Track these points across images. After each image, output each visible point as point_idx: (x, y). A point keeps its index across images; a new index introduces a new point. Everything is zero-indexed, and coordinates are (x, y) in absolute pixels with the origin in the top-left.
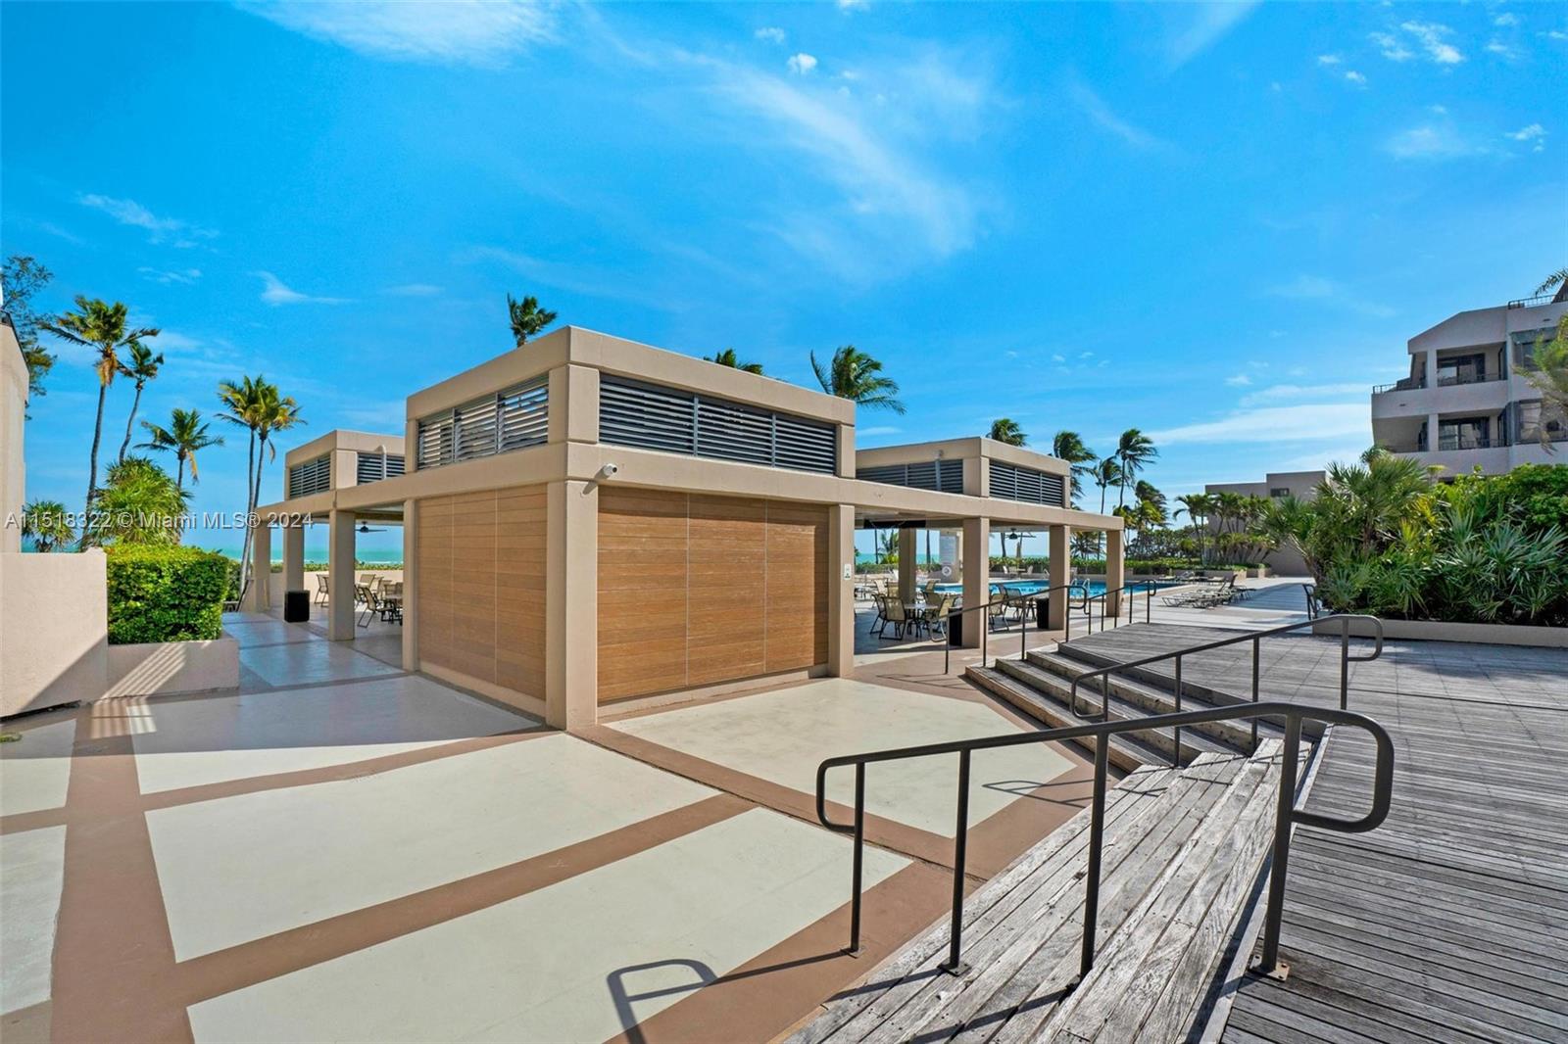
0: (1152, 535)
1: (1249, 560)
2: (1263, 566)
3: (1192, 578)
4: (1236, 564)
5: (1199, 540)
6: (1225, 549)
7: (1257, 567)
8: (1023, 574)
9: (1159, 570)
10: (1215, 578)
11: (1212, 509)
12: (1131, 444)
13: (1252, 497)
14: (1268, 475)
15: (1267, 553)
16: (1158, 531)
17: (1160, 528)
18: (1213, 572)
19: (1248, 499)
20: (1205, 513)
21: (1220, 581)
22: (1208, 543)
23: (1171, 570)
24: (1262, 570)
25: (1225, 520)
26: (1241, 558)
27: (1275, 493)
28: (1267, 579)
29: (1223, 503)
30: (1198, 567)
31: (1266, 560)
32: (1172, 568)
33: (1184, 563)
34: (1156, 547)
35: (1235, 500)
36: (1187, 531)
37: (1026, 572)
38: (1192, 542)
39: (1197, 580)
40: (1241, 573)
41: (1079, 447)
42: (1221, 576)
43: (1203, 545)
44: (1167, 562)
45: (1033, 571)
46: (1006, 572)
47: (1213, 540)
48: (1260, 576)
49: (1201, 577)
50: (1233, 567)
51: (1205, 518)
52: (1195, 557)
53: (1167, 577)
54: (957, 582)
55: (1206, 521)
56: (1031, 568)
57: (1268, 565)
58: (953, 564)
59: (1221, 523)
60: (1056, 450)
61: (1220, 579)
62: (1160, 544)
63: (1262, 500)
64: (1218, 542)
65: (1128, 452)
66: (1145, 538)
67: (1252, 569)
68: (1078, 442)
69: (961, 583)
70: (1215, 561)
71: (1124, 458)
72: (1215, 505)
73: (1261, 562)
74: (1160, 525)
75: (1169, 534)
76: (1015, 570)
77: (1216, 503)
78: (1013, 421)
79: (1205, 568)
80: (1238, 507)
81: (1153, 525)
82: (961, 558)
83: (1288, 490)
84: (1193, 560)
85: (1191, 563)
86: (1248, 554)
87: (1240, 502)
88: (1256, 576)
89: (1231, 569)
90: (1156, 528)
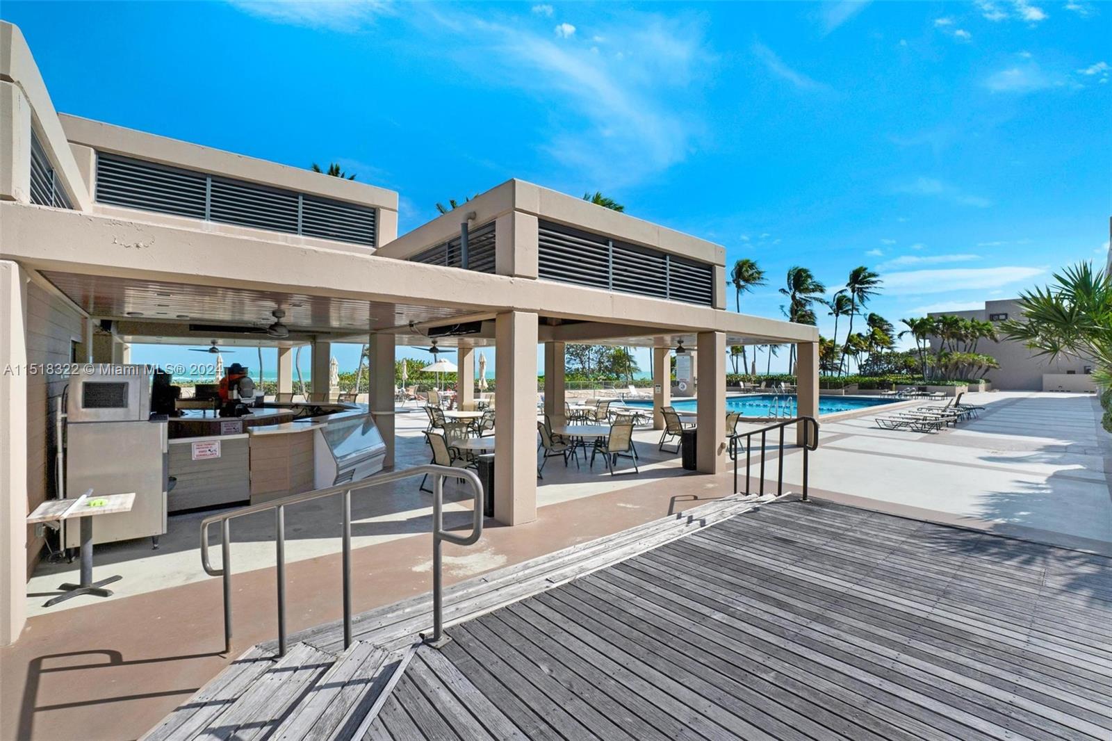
0: (881, 356)
1: (970, 376)
2: (984, 381)
3: (914, 393)
4: (957, 380)
5: (921, 359)
6: (946, 367)
7: (978, 382)
8: (757, 388)
9: (884, 385)
10: (937, 394)
11: (934, 331)
12: (859, 279)
13: (973, 321)
14: (987, 302)
15: (987, 370)
16: (886, 353)
17: (889, 351)
18: (935, 387)
19: (969, 323)
20: (927, 335)
21: (942, 396)
22: (931, 361)
23: (894, 385)
24: (982, 385)
25: (946, 341)
26: (961, 374)
27: (992, 317)
28: (987, 392)
29: (944, 326)
30: (920, 383)
31: (986, 376)
32: (896, 383)
33: (907, 379)
34: (886, 365)
35: (956, 321)
36: (912, 352)
37: (760, 386)
38: (915, 361)
39: (918, 395)
40: (961, 388)
41: (809, 281)
42: (942, 392)
43: (925, 363)
44: (891, 378)
45: (767, 386)
46: (743, 387)
47: (935, 359)
48: (980, 391)
49: (923, 392)
50: (955, 382)
51: (927, 341)
52: (918, 373)
53: (890, 392)
54: (692, 396)
55: (928, 345)
56: (764, 384)
57: (987, 381)
58: (688, 380)
59: (943, 343)
60: (789, 284)
61: (943, 394)
62: (889, 363)
63: (981, 323)
64: (939, 360)
65: (857, 286)
66: (876, 358)
67: (973, 384)
68: (810, 276)
69: (695, 397)
70: (936, 377)
71: (853, 291)
72: (937, 327)
73: (981, 378)
74: (889, 348)
75: (897, 355)
76: (749, 385)
77: (938, 325)
78: (752, 261)
79: (927, 384)
80: (960, 328)
81: (882, 348)
82: (695, 375)
83: (1006, 315)
84: (916, 376)
85: (914, 379)
86: (968, 372)
87: (961, 324)
88: (977, 390)
89: (953, 385)
90: (885, 350)
